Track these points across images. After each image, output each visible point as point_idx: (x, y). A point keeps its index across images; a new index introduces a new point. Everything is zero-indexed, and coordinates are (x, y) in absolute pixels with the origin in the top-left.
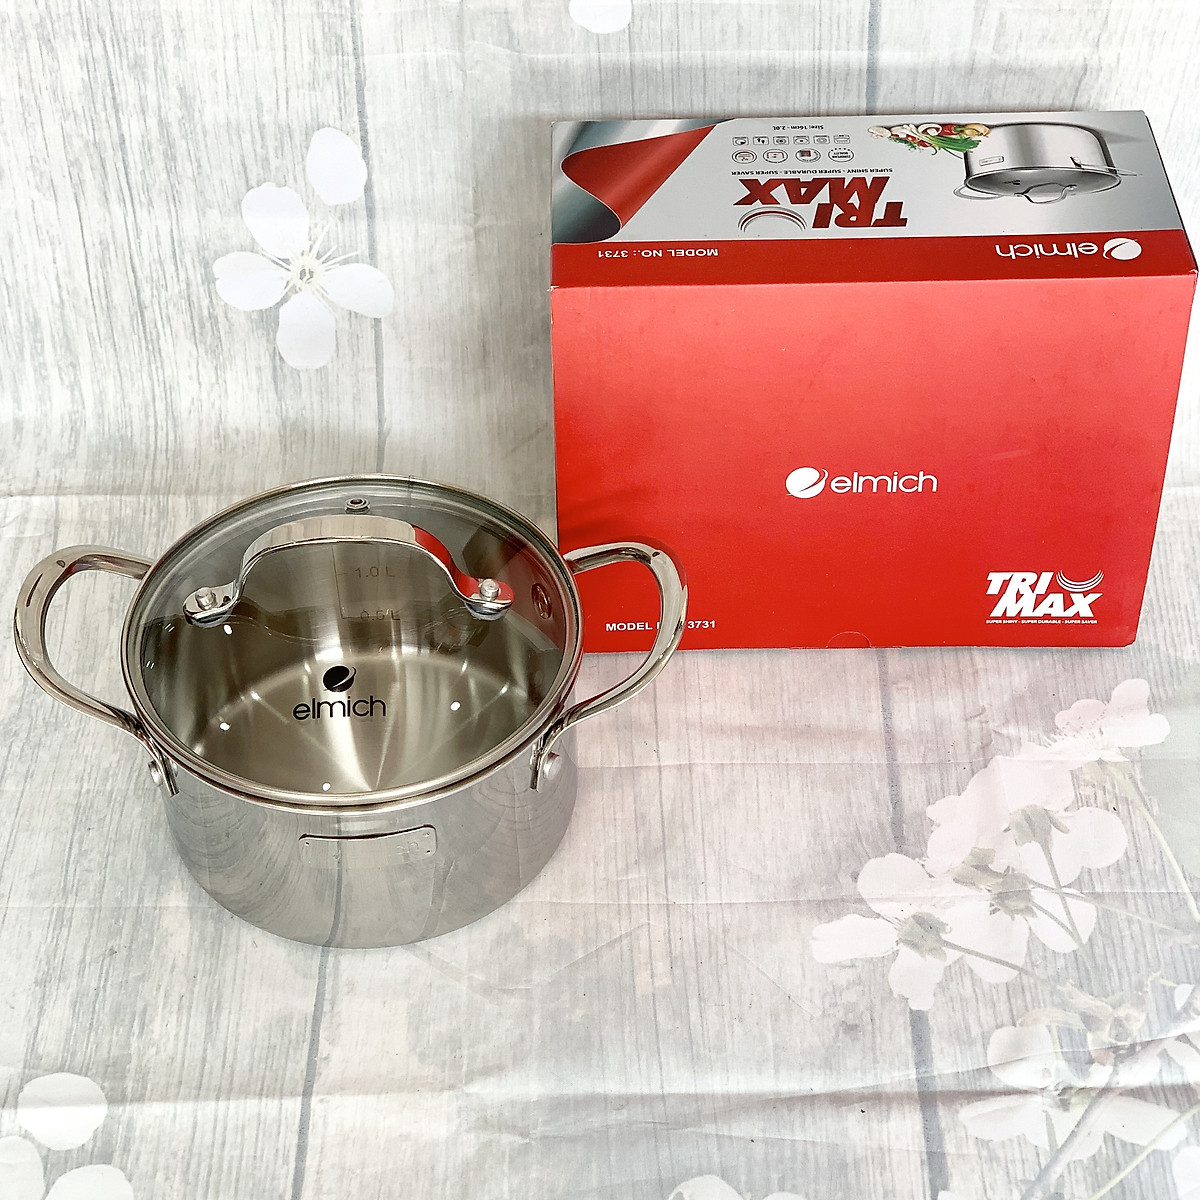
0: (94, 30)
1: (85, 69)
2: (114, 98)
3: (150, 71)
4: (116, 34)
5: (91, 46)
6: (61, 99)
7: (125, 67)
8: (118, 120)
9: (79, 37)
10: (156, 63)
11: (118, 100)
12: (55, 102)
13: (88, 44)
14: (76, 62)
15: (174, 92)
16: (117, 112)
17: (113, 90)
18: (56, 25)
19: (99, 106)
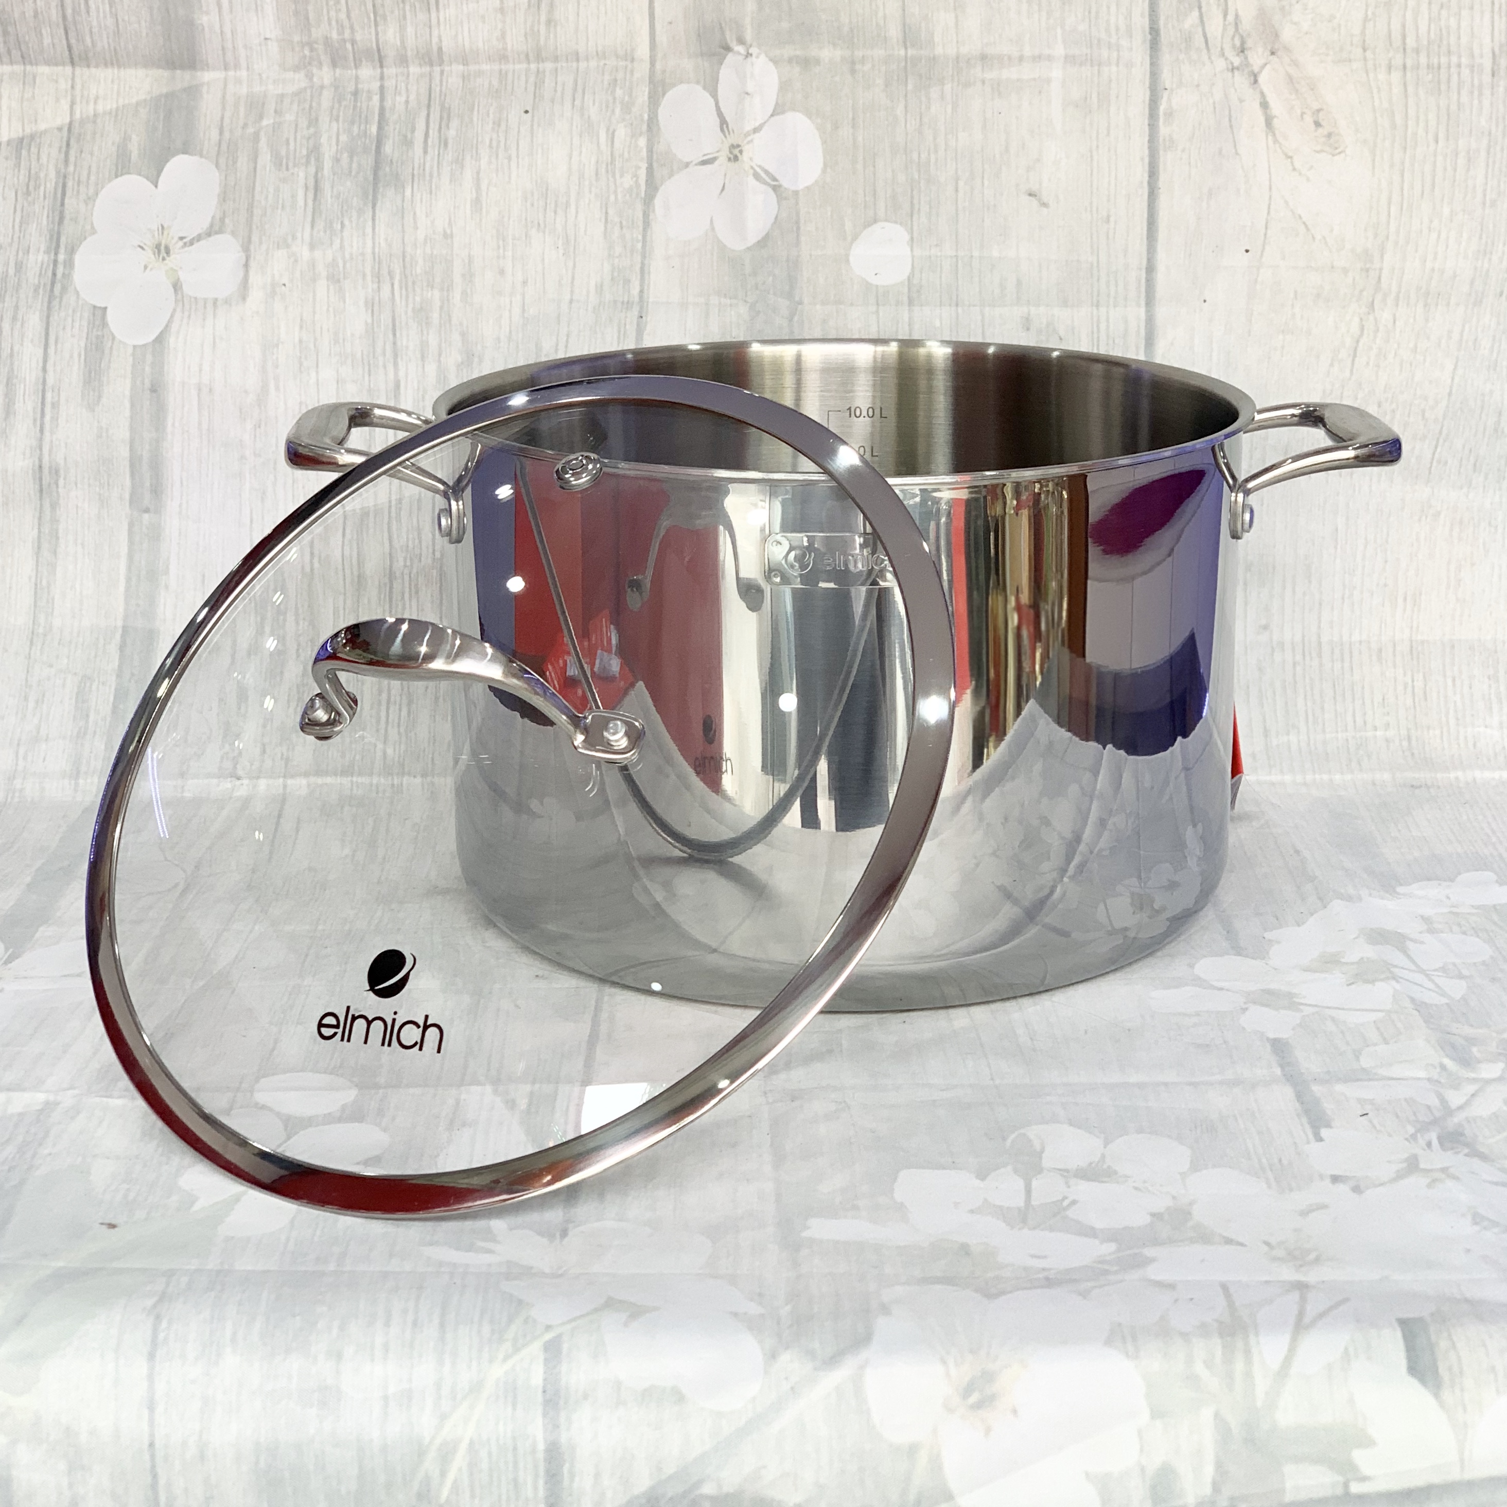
0: (385, 272)
1: (370, 311)
2: (395, 343)
3: (435, 316)
4: (406, 277)
5: (379, 287)
6: (341, 341)
7: (410, 313)
8: (396, 364)
9: (369, 278)
10: (441, 308)
11: (399, 343)
12: (335, 344)
13: (375, 286)
14: (362, 303)
15: (456, 337)
16: (396, 356)
17: (394, 335)
18: (348, 265)
19: (379, 350)
